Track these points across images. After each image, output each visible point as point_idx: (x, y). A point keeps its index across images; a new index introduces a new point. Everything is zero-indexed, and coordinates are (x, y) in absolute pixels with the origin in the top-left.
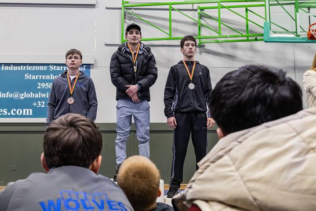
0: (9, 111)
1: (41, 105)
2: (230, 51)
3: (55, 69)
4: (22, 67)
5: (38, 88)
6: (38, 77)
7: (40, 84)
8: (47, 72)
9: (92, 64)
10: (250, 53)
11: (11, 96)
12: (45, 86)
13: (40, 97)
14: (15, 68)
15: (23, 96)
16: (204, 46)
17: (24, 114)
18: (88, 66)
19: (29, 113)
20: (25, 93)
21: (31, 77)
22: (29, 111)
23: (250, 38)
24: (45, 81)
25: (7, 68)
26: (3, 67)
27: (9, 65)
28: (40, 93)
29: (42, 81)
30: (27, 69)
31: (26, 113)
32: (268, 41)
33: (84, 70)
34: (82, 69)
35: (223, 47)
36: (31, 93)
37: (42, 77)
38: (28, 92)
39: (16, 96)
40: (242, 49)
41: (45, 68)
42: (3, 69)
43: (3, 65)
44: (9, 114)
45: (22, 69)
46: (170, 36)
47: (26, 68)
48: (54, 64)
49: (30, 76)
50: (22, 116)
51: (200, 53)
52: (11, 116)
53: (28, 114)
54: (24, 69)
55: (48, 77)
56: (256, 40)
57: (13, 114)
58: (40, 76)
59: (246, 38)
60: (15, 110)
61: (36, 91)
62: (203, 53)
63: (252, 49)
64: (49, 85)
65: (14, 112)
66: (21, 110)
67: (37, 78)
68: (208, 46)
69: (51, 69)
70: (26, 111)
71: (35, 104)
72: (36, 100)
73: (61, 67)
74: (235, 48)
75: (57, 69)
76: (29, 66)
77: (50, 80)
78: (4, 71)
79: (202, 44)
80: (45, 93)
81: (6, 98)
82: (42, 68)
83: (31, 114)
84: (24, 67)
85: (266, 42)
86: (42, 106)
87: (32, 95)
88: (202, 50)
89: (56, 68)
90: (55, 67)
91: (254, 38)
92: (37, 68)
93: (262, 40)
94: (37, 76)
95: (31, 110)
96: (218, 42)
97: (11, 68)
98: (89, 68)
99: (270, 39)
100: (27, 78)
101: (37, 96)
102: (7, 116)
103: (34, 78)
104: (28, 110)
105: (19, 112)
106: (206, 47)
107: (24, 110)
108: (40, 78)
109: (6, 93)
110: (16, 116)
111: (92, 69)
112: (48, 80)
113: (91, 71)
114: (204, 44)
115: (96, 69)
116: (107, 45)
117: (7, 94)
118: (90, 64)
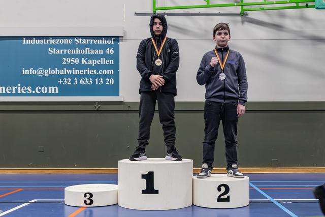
0: (33, 89)
1: (67, 82)
2: (277, 20)
3: (80, 43)
4: (45, 40)
5: (64, 63)
6: (63, 52)
7: (65, 59)
8: (73, 46)
9: (121, 37)
10: (299, 23)
11: (34, 72)
12: (71, 62)
13: (65, 73)
14: (38, 42)
15: (48, 72)
16: (247, 14)
17: (50, 92)
18: (117, 38)
19: (55, 91)
20: (50, 69)
21: (56, 52)
22: (55, 89)
23: (300, 5)
24: (71, 56)
25: (29, 42)
26: (24, 41)
27: (31, 38)
28: (65, 69)
29: (67, 56)
30: (51, 43)
31: (52, 91)
32: (320, 7)
33: (113, 43)
34: (110, 42)
35: (269, 15)
36: (56, 69)
37: (67, 52)
38: (53, 68)
39: (40, 72)
40: (291, 17)
41: (70, 41)
42: (24, 43)
43: (24, 39)
44: (34, 92)
45: (45, 43)
46: (208, 3)
47: (49, 42)
48: (80, 37)
49: (54, 50)
50: (47, 94)
51: (243, 22)
52: (36, 95)
53: (53, 92)
54: (47, 43)
55: (73, 52)
56: (307, 6)
57: (38, 92)
58: (65, 50)
59: (295, 5)
60: (40, 88)
61: (61, 67)
62: (246, 23)
63: (303, 18)
64: (74, 60)
65: (39, 90)
66: (46, 88)
67: (61, 53)
68: (252, 15)
69: (76, 42)
70: (51, 89)
71: (60, 81)
72: (62, 77)
73: (88, 40)
74: (283, 16)
75: (83, 43)
76: (52, 39)
77: (76, 54)
78: (26, 44)
79: (245, 12)
80: (71, 69)
81: (29, 75)
82: (66, 41)
83: (57, 92)
84: (47, 40)
85: (317, 8)
86: (69, 84)
87: (57, 71)
88: (245, 19)
89: (82, 41)
90: (80, 40)
91: (304, 4)
92: (61, 41)
93: (313, 7)
94: (61, 50)
95: (57, 88)
96: (263, 9)
97: (33, 42)
98: (118, 41)
99: (323, 5)
100: (51, 52)
101: (62, 72)
102: (32, 95)
103: (58, 52)
104: (53, 88)
105: (44, 90)
106: (250, 16)
107: (50, 88)
108: (65, 53)
109: (29, 70)
110: (41, 94)
111: (122, 41)
112: (73, 54)
113: (121, 44)
114: (247, 12)
115: (125, 42)
116: (137, 14)
117: (31, 70)
118: (118, 37)
